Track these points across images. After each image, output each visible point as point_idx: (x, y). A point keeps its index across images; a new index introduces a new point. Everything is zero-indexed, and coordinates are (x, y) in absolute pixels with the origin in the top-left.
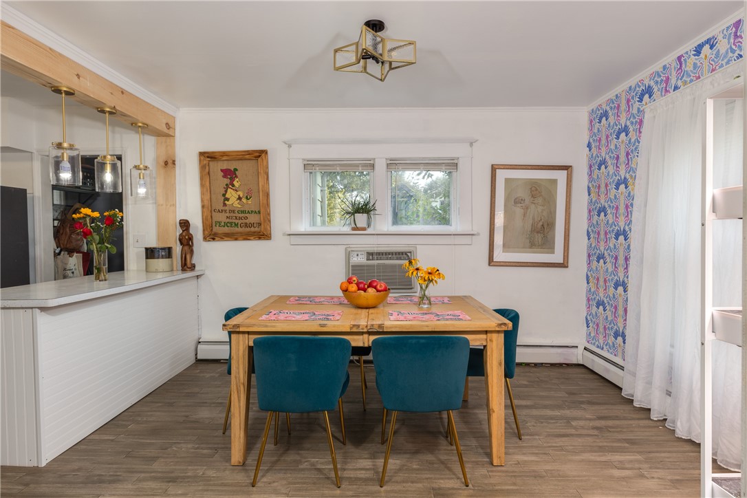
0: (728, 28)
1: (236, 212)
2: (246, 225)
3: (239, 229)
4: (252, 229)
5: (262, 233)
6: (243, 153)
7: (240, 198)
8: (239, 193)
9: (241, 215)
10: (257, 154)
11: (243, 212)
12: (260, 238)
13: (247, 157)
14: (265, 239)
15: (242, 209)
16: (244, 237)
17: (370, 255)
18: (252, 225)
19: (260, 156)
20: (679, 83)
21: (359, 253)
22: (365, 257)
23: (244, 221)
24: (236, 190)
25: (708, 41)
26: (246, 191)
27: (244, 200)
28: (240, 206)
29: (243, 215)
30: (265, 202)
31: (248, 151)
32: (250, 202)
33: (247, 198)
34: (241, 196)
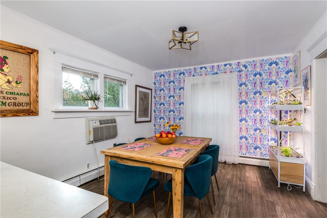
0: (210, 66)
1: (5, 93)
2: (15, 104)
3: (7, 108)
4: (21, 108)
5: (31, 111)
6: (16, 47)
7: (9, 82)
8: (8, 77)
9: (9, 96)
10: (30, 51)
11: (11, 93)
12: (29, 115)
13: (20, 50)
14: (33, 115)
15: (11, 91)
16: (13, 114)
17: (101, 122)
18: (21, 104)
19: (32, 53)
20: (195, 74)
21: (96, 121)
22: (99, 123)
23: (13, 101)
24: (5, 75)
25: (204, 67)
26: (16, 77)
27: (14, 84)
28: (9, 88)
29: (11, 96)
30: (35, 87)
31: (21, 46)
32: (19, 86)
33: (17, 82)
34: (11, 80)
